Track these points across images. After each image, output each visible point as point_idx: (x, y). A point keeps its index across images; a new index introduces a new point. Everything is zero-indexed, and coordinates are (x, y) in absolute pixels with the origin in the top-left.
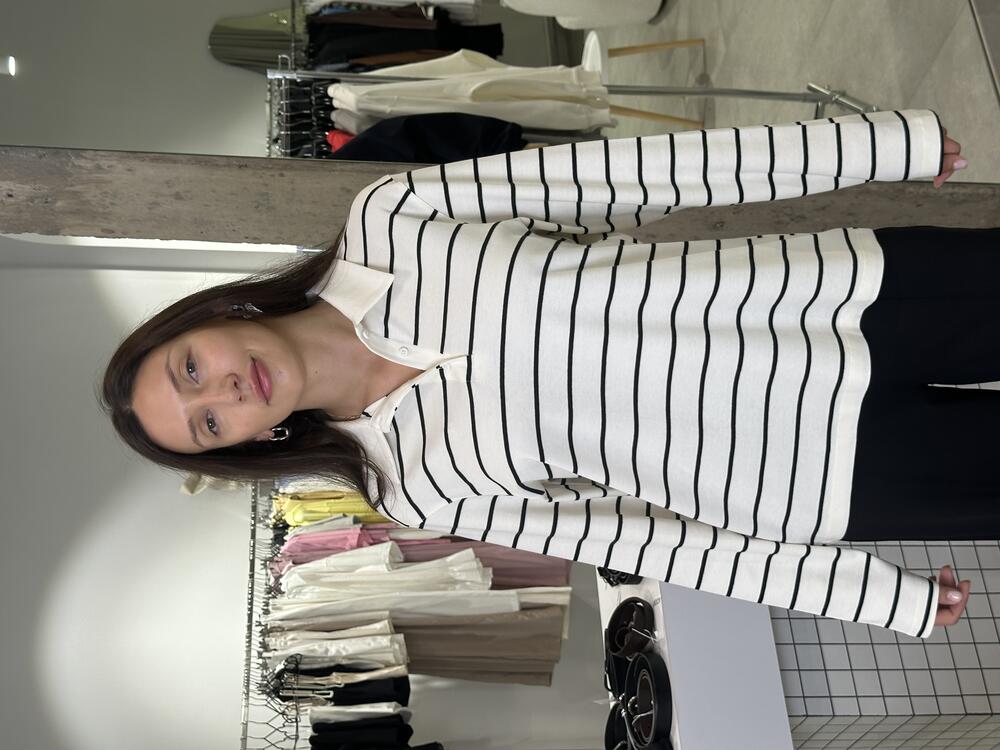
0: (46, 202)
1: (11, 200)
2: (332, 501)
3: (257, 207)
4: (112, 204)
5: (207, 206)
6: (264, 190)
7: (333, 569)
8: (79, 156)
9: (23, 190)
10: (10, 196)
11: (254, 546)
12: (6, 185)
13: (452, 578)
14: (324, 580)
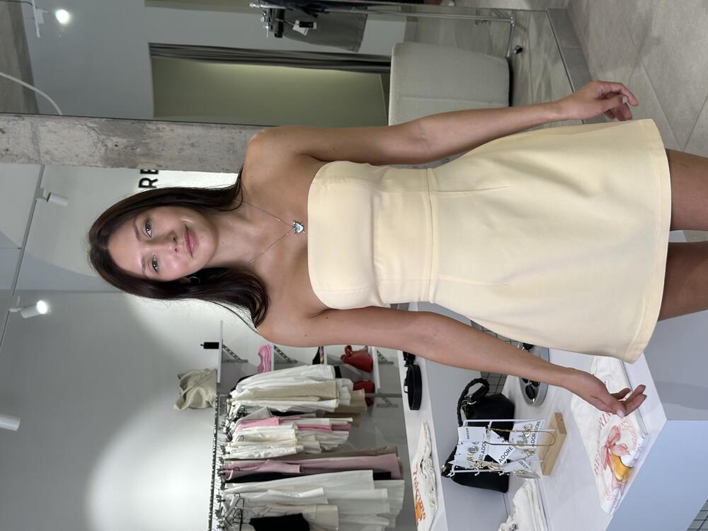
0: (133, 149)
1: (117, 148)
3: (228, 151)
4: (163, 150)
5: (205, 150)
6: (232, 141)
8: (150, 123)
9: (122, 141)
10: (116, 146)
12: (115, 139)
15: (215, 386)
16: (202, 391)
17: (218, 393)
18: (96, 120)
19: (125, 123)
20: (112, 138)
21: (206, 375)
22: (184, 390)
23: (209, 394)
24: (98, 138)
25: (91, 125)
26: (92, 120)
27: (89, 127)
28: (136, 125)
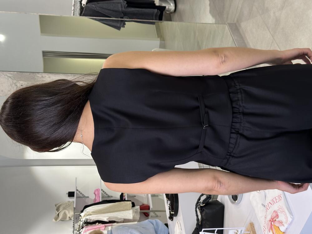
8: (38, 74)
9: (25, 83)
15: (73, 209)
16: (67, 212)
17: (74, 213)
18: (12, 72)
19: (26, 74)
20: (19, 82)
21: (69, 204)
22: (58, 211)
23: (70, 213)
24: (13, 82)
25: (9, 75)
26: (9, 72)
28: (32, 75)
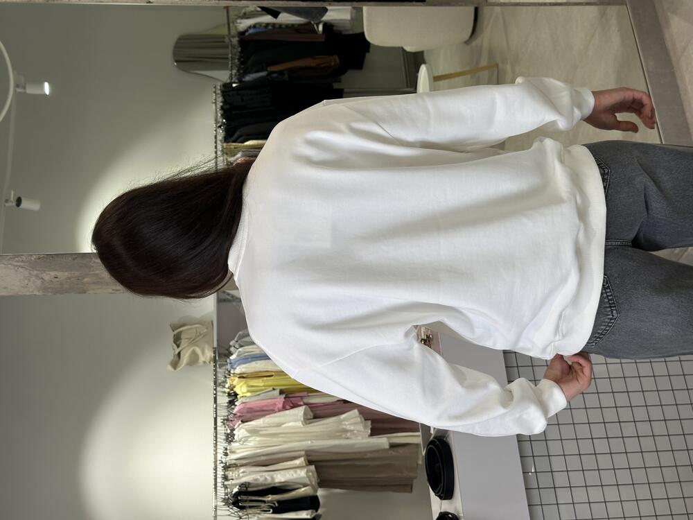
0: (78, 279)
2: (265, 378)
7: (267, 425)
9: (63, 275)
10: (56, 278)
11: (216, 408)
13: (344, 429)
14: (261, 433)
15: (212, 349)
16: (198, 351)
17: (215, 357)
22: (178, 346)
23: (206, 355)
27: (17, 266)
